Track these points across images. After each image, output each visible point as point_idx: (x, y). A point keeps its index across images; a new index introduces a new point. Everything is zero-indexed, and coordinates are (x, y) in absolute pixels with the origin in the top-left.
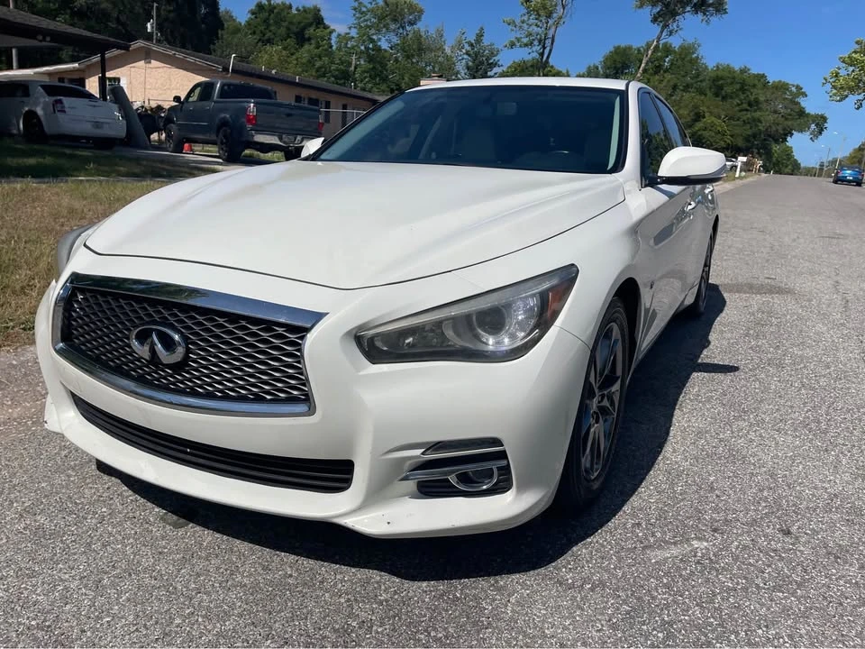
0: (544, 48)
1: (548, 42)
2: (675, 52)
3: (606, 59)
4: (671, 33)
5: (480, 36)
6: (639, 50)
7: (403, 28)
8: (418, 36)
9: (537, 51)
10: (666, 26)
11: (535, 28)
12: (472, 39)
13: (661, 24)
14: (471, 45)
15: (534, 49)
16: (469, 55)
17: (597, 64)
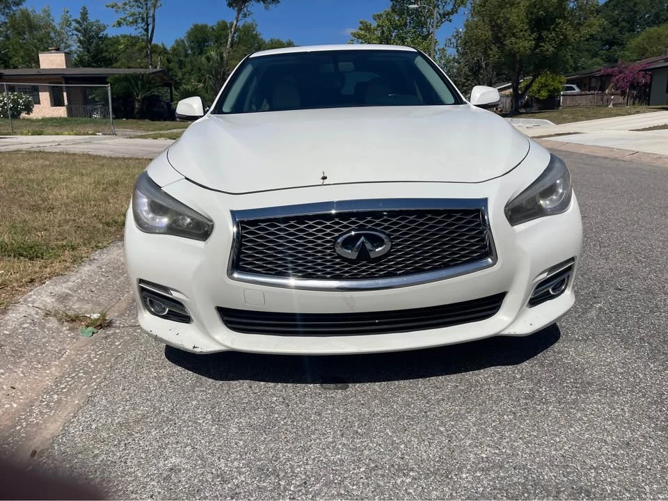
0: (148, 25)
1: (150, 20)
2: (240, 30)
3: (189, 34)
4: (245, 16)
5: (84, 14)
6: (213, 29)
7: (9, 8)
8: (26, 15)
9: (142, 27)
10: (240, 11)
11: (137, 9)
12: (78, 17)
13: (236, 8)
14: (78, 22)
15: (139, 25)
16: (79, 31)
17: (183, 38)
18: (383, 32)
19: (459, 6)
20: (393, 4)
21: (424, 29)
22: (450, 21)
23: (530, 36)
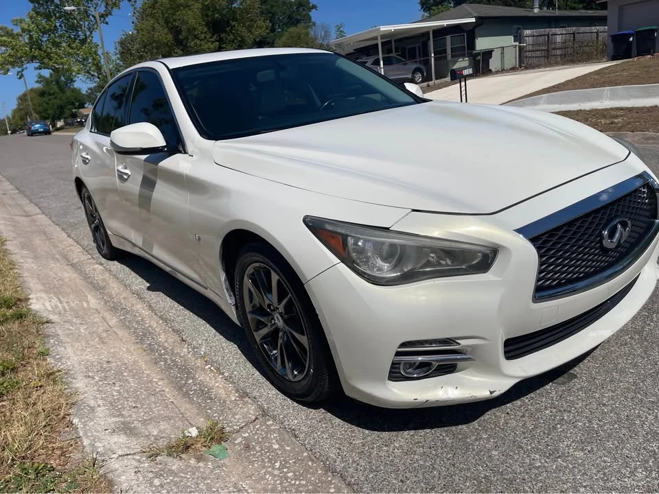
18: (31, 38)
19: (112, 8)
20: (35, 6)
21: (80, 33)
22: (107, 23)
23: (211, 38)
